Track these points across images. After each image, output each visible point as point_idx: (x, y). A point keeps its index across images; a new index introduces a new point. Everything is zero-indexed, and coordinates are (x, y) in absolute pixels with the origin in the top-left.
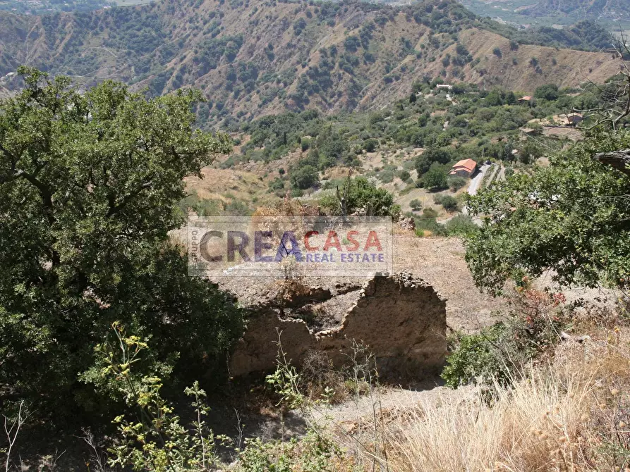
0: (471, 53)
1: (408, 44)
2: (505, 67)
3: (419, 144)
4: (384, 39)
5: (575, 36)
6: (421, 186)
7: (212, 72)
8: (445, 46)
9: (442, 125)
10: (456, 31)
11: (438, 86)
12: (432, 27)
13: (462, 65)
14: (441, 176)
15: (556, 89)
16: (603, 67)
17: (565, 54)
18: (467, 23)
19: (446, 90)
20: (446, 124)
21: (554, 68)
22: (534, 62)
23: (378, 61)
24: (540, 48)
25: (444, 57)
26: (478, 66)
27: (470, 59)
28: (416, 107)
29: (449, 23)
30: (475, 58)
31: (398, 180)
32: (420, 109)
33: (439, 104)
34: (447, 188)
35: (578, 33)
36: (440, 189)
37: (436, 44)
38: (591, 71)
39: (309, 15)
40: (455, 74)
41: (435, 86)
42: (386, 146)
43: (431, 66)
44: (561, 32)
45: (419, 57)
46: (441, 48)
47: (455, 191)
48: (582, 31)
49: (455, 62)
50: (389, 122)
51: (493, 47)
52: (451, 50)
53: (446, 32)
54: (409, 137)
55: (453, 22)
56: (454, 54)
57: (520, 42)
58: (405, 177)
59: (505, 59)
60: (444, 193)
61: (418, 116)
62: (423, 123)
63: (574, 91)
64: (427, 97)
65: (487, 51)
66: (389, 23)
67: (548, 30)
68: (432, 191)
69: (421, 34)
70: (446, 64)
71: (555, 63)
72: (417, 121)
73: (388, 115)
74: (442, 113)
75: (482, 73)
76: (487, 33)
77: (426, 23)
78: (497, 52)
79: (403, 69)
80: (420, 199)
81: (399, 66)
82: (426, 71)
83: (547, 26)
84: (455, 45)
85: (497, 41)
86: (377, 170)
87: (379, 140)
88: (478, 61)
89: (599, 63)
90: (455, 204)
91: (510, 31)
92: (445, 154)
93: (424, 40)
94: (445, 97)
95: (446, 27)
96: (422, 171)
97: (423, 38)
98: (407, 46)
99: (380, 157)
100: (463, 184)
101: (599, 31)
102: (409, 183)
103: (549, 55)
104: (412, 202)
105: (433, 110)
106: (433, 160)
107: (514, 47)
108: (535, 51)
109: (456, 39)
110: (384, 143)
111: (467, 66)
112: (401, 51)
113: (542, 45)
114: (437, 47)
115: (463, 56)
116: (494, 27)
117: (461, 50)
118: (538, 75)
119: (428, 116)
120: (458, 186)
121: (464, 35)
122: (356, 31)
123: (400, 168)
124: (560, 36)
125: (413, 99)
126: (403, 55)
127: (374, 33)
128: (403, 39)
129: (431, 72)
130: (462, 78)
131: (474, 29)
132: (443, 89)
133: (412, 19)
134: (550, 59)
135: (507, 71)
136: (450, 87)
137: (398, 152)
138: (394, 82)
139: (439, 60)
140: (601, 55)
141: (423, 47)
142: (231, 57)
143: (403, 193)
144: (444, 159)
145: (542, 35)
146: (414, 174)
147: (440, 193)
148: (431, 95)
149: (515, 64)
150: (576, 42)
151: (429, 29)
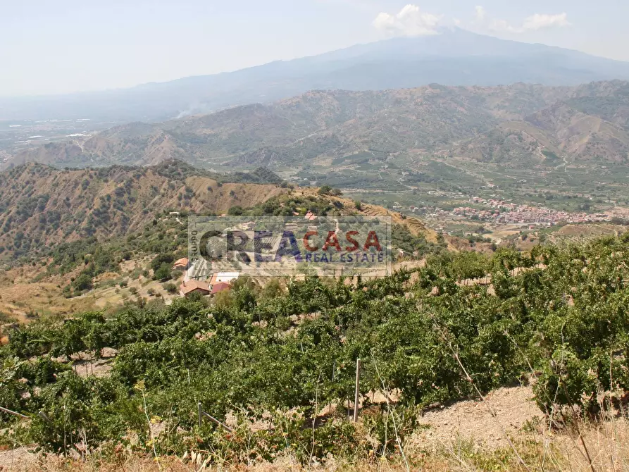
0: (194, 191)
1: (155, 189)
2: (216, 197)
3: (157, 251)
4: (140, 187)
5: (257, 176)
6: (154, 279)
7: (30, 219)
8: (179, 188)
9: (173, 238)
10: (184, 179)
11: (170, 213)
12: (169, 177)
13: (190, 198)
14: (166, 271)
15: (241, 208)
16: (272, 193)
17: (250, 187)
18: (190, 173)
19: (176, 215)
20: (176, 236)
21: (244, 196)
22: (232, 193)
23: (138, 201)
24: (235, 184)
25: (178, 195)
26: (199, 198)
27: (194, 194)
28: (157, 228)
29: (179, 174)
30: (197, 193)
31: (142, 277)
32: (160, 229)
33: (171, 224)
34: (171, 278)
35: (257, 174)
36: (167, 280)
37: (173, 187)
38: (265, 195)
39: (91, 177)
40: (186, 204)
41: (168, 213)
42: (137, 255)
43: (171, 201)
44: (247, 174)
45: (163, 196)
46: (176, 189)
47: (176, 279)
48: (259, 173)
49: (185, 197)
50: (140, 240)
51: (207, 186)
52: (182, 190)
53: (178, 179)
54: (152, 248)
55: (182, 173)
56: (185, 193)
57: (223, 182)
58: (146, 274)
59: (215, 193)
60: (169, 282)
61: (158, 233)
62: (161, 237)
63: (251, 209)
64: (164, 220)
65: (204, 189)
66: (142, 177)
67: (240, 174)
68: (163, 281)
69: (163, 182)
70: (180, 199)
71: (244, 192)
72: (157, 236)
73: (140, 235)
74: (173, 230)
75: (202, 202)
76: (203, 178)
77: (166, 175)
78: (210, 189)
79: (154, 204)
80: (154, 288)
81: (152, 202)
82: (168, 204)
83: (239, 171)
84: (184, 187)
85: (209, 182)
86: (130, 272)
87: (133, 252)
88: (199, 195)
89: (269, 191)
90: (175, 288)
91: (217, 176)
92: (169, 256)
93: (165, 185)
94: (175, 220)
95: (178, 177)
96: (156, 269)
97: (164, 184)
98: (155, 190)
99: (134, 263)
100: (181, 274)
101: (269, 173)
102: (148, 278)
103: (241, 188)
104: (149, 290)
105: (168, 228)
106: (162, 261)
107: (219, 185)
108: (233, 187)
109: (184, 183)
110: (136, 253)
111: (193, 199)
112: (151, 193)
113: (235, 182)
114: (174, 189)
115: (190, 193)
116: (208, 175)
117: (188, 190)
118: (236, 201)
119: (165, 233)
120: (178, 275)
121: (189, 180)
122: (122, 184)
123: (144, 269)
124: (247, 177)
125: (155, 223)
126: (153, 196)
127: (133, 184)
128: (152, 187)
129: (171, 205)
130: (191, 207)
131: (195, 177)
132: (173, 215)
133: (157, 173)
134: (242, 190)
135: (218, 200)
136: (178, 213)
137: (145, 258)
138: (150, 213)
139: (175, 197)
140: (270, 186)
141: (165, 190)
142: (42, 208)
143: (144, 285)
144: (169, 260)
145: (237, 177)
146: (152, 272)
147: (166, 282)
148: (167, 219)
149: (222, 195)
150: (257, 180)
151: (167, 179)
